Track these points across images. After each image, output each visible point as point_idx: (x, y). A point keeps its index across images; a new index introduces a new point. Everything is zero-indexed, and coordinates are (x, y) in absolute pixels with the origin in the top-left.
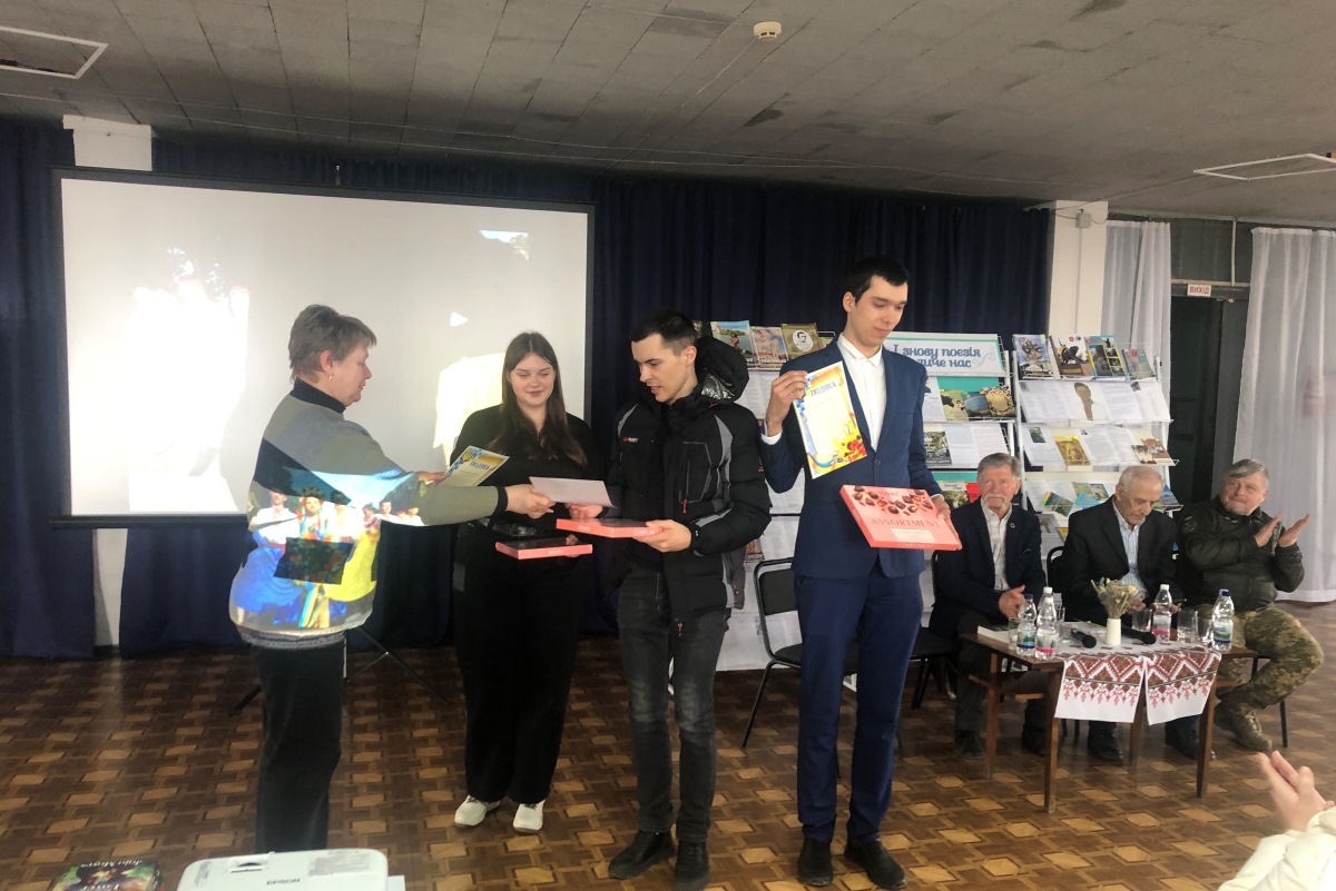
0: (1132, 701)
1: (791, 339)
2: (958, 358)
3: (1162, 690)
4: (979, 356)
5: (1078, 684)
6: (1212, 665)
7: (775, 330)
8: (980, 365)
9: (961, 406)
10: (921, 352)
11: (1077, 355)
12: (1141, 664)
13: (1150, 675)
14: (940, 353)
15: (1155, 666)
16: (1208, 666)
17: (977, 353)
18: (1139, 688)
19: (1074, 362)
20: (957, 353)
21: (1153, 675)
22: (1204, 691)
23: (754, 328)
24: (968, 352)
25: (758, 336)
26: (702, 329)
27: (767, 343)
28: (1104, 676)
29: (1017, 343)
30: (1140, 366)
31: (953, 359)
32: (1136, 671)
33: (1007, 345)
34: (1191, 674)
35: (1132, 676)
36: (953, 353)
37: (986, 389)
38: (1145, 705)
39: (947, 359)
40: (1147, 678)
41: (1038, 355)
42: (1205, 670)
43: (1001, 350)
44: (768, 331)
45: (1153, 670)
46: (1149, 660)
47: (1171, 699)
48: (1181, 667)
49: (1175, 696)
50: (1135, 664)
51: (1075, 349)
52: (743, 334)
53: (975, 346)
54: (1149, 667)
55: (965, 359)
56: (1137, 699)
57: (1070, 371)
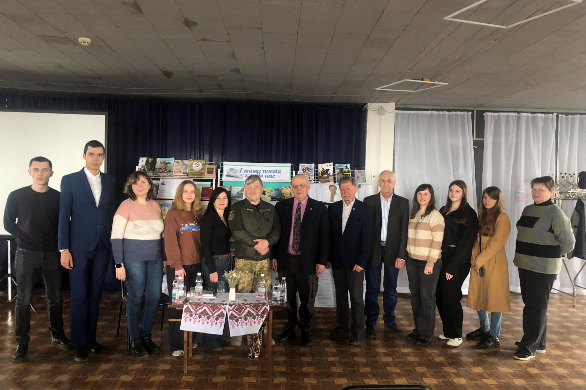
0: (221, 325)
1: (191, 165)
2: (269, 174)
3: (237, 321)
4: (280, 173)
5: (191, 315)
6: (264, 311)
7: (186, 162)
8: (279, 177)
9: (269, 195)
10: (252, 171)
11: (329, 172)
12: (225, 309)
13: (230, 313)
14: (262, 171)
15: (233, 310)
16: (261, 311)
17: (280, 172)
18: (224, 319)
19: (326, 176)
20: (270, 172)
21: (232, 314)
22: (259, 323)
23: (176, 161)
24: (275, 172)
25: (177, 164)
26: (152, 161)
27: (180, 167)
28: (204, 313)
29: (300, 167)
30: (361, 177)
31: (267, 174)
33: (295, 168)
34: (252, 314)
35: (220, 314)
36: (268, 172)
37: (283, 187)
39: (264, 174)
40: (229, 315)
41: (309, 172)
42: (260, 313)
43: (292, 170)
44: (182, 162)
45: (231, 312)
46: (229, 307)
47: (242, 326)
48: (247, 311)
49: (244, 324)
50: (221, 308)
51: (328, 170)
52: (170, 163)
53: (279, 169)
54: (229, 310)
55: (273, 174)
56: (223, 324)
57: (324, 180)
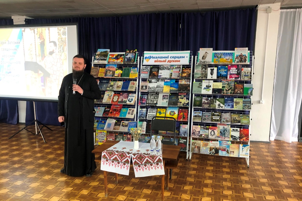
0: (127, 168)
5: (107, 160)
15: (136, 158)
28: (116, 159)
32: (128, 159)
34: (150, 162)
38: (133, 170)
45: (135, 160)
46: (134, 156)
47: (143, 170)
48: (146, 160)
50: (127, 157)
